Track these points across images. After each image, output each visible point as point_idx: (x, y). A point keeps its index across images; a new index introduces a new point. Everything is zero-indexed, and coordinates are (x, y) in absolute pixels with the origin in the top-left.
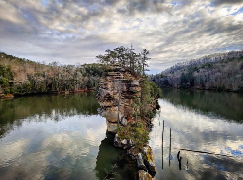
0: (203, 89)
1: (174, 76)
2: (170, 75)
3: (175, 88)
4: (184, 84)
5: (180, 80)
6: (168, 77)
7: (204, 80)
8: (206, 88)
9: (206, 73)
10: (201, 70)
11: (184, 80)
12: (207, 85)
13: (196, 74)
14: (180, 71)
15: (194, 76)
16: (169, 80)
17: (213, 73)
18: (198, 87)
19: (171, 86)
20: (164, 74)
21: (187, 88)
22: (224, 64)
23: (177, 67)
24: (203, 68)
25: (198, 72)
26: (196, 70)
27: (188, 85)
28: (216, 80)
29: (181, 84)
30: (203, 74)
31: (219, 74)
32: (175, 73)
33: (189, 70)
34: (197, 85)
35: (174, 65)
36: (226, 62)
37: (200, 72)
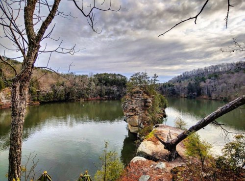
0: (210, 99)
1: (181, 86)
2: (177, 84)
3: (182, 97)
4: (191, 93)
5: (187, 90)
6: (175, 86)
7: (211, 90)
8: (213, 98)
9: (213, 84)
10: (208, 80)
11: (190, 89)
12: (214, 95)
13: (202, 84)
14: (188, 80)
15: (201, 86)
16: (176, 89)
17: (219, 84)
18: (205, 97)
19: (178, 95)
20: (171, 83)
21: (194, 98)
22: (230, 75)
23: (184, 76)
24: (209, 78)
25: (205, 82)
26: (203, 80)
27: (194, 94)
28: (222, 91)
29: (188, 94)
30: (209, 85)
31: (225, 85)
32: (182, 82)
33: (196, 80)
34: (204, 95)
35: (181, 74)
36: (232, 73)
37: (207, 82)
